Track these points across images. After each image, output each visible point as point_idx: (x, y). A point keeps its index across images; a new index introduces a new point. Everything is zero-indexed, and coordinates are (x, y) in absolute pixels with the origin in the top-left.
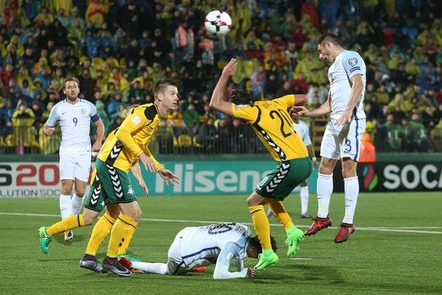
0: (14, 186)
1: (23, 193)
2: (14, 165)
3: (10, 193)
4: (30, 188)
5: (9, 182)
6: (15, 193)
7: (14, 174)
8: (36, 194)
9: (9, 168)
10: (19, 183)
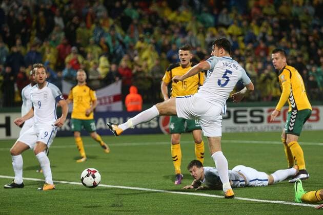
0: (265, 123)
1: (272, 128)
2: (266, 109)
3: (263, 128)
4: (277, 124)
5: (262, 121)
6: (267, 128)
7: (266, 115)
8: (281, 129)
9: (262, 111)
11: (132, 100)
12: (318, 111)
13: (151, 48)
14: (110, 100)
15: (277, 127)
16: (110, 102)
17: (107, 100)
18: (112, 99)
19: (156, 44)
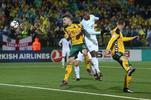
0: (103, 58)
1: (106, 60)
3: (102, 60)
4: (109, 58)
5: (101, 56)
6: (104, 60)
8: (111, 60)
9: (101, 52)
10: (105, 57)
11: (36, 45)
12: (129, 52)
13: (47, 19)
14: (26, 45)
15: (109, 60)
16: (26, 46)
17: (25, 45)
18: (27, 44)
19: (49, 18)
